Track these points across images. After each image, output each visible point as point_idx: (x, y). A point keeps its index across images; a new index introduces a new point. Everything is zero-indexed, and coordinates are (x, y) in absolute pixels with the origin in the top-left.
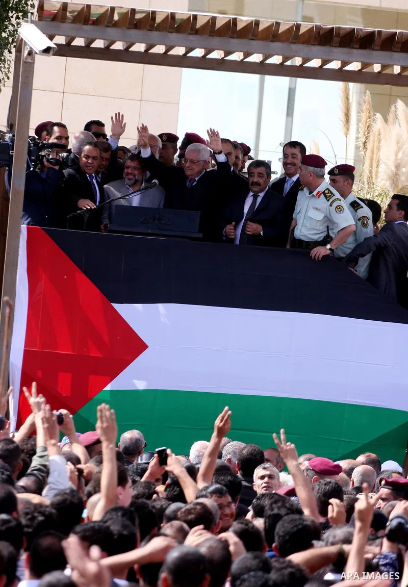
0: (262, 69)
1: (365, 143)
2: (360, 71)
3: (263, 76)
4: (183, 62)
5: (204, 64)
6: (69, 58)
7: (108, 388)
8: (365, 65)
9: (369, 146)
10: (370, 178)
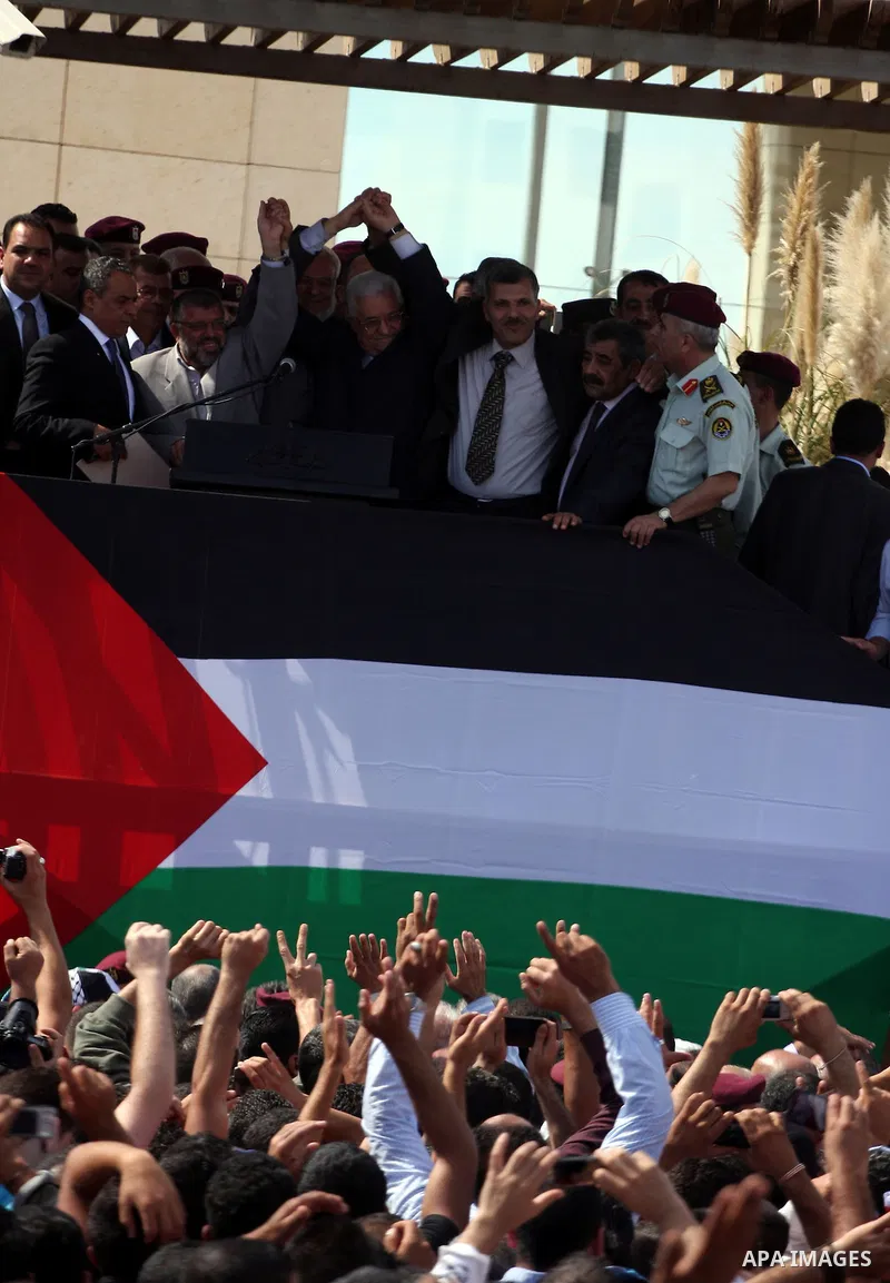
0: (542, 91)
1: (793, 270)
2: (778, 94)
3: (542, 106)
4: (353, 72)
5: (401, 76)
6: (73, 62)
7: (169, 863)
8: (791, 82)
9: (803, 276)
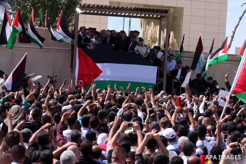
0: (124, 16)
1: (145, 31)
4: (109, 15)
5: (112, 15)
6: (86, 15)
7: (95, 80)
8: (145, 15)
9: (146, 31)
10: (146, 37)
